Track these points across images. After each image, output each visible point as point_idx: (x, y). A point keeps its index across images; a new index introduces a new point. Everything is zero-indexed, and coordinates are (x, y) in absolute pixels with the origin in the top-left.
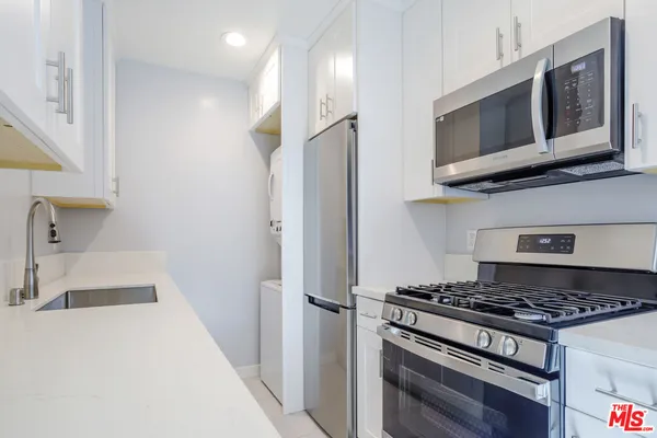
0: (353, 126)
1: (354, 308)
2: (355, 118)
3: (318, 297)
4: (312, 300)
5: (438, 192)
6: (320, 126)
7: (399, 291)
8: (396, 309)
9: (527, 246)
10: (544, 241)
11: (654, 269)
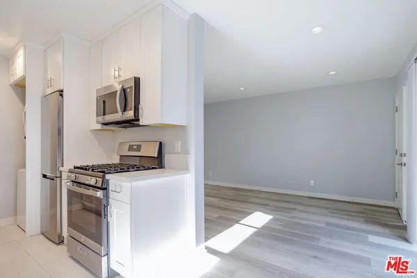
0: (61, 95)
1: (61, 177)
2: (62, 91)
3: (49, 174)
4: (45, 176)
5: (99, 127)
6: (49, 91)
7: (75, 168)
8: (73, 175)
9: (131, 148)
10: (135, 147)
11: (156, 156)
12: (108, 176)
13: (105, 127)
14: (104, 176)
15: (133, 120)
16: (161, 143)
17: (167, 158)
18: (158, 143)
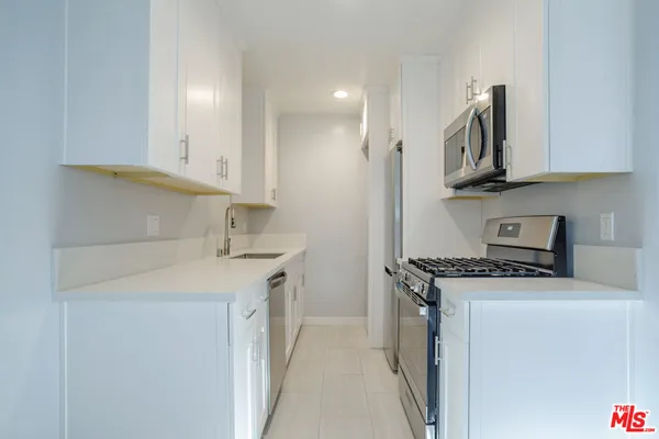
0: (400, 150)
2: (401, 143)
3: (389, 268)
4: (387, 270)
5: (450, 192)
7: (410, 262)
9: (503, 231)
10: (510, 228)
11: (548, 247)
12: (439, 282)
13: (460, 193)
14: (432, 281)
15: (496, 175)
16: (562, 220)
17: (580, 255)
18: (555, 219)
